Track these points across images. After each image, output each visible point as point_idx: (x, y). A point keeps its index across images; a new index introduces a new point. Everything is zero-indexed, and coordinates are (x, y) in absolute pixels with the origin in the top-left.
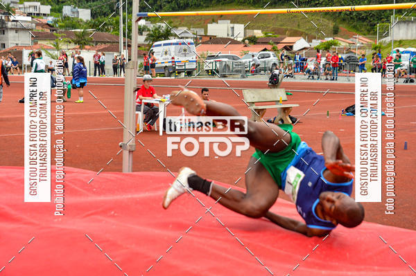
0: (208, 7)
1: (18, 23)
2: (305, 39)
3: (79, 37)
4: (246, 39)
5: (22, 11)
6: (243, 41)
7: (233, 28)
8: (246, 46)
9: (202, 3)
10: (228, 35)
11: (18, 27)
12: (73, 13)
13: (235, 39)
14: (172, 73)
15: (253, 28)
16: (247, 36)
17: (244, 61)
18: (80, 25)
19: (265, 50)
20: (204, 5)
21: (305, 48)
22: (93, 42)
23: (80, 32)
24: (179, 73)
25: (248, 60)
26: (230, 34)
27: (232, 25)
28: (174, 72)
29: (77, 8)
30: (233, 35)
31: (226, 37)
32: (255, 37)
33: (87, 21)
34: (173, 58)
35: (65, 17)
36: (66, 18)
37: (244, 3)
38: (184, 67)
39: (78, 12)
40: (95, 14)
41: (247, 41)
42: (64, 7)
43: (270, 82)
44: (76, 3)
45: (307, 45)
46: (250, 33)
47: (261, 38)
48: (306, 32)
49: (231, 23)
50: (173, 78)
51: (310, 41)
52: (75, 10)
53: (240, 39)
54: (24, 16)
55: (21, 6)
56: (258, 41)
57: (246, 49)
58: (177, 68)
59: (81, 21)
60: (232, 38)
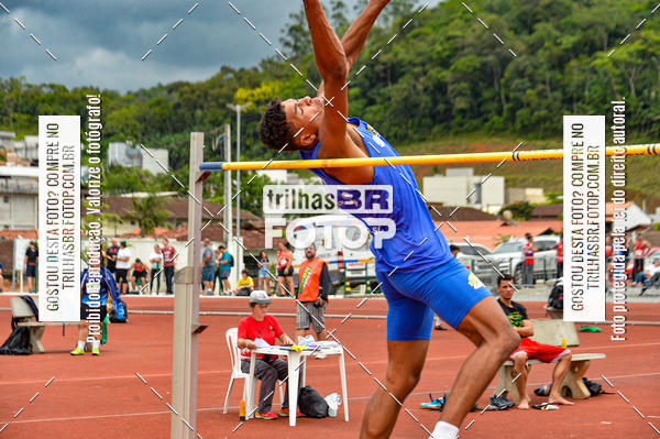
0: (423, 140)
1: (10, 182)
2: (640, 206)
3: (140, 209)
4: (507, 209)
5: (21, 155)
6: (501, 213)
7: (479, 185)
8: (505, 224)
9: (410, 132)
10: (468, 200)
11: (11, 190)
12: (131, 157)
13: (485, 210)
14: (337, 286)
15: (525, 184)
16: (512, 202)
17: (496, 257)
18: (143, 183)
19: (548, 232)
20: (416, 136)
21: (638, 228)
22: (171, 220)
23: (143, 199)
24: (353, 286)
25: (506, 256)
26: (474, 198)
27: (477, 179)
28: (343, 284)
29: (138, 147)
30: (479, 201)
31: (463, 204)
32: (527, 204)
33: (159, 175)
34: (340, 254)
35: (112, 167)
36: (116, 169)
37: (504, 129)
38: (363, 274)
39: (140, 157)
40: (178, 159)
41: (508, 214)
42: (111, 145)
43: (551, 305)
44: (136, 137)
45: (644, 219)
46: (518, 196)
47: (541, 207)
48: (644, 191)
49: (476, 173)
50: (339, 297)
51: (651, 211)
52: (134, 152)
53: (494, 210)
54: (25, 165)
55: (19, 145)
56: (534, 213)
57: (505, 231)
58: (349, 274)
59: (147, 174)
60: (477, 207)
